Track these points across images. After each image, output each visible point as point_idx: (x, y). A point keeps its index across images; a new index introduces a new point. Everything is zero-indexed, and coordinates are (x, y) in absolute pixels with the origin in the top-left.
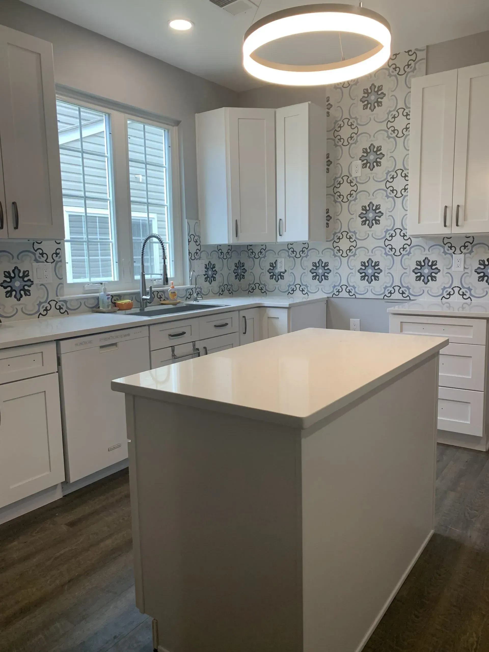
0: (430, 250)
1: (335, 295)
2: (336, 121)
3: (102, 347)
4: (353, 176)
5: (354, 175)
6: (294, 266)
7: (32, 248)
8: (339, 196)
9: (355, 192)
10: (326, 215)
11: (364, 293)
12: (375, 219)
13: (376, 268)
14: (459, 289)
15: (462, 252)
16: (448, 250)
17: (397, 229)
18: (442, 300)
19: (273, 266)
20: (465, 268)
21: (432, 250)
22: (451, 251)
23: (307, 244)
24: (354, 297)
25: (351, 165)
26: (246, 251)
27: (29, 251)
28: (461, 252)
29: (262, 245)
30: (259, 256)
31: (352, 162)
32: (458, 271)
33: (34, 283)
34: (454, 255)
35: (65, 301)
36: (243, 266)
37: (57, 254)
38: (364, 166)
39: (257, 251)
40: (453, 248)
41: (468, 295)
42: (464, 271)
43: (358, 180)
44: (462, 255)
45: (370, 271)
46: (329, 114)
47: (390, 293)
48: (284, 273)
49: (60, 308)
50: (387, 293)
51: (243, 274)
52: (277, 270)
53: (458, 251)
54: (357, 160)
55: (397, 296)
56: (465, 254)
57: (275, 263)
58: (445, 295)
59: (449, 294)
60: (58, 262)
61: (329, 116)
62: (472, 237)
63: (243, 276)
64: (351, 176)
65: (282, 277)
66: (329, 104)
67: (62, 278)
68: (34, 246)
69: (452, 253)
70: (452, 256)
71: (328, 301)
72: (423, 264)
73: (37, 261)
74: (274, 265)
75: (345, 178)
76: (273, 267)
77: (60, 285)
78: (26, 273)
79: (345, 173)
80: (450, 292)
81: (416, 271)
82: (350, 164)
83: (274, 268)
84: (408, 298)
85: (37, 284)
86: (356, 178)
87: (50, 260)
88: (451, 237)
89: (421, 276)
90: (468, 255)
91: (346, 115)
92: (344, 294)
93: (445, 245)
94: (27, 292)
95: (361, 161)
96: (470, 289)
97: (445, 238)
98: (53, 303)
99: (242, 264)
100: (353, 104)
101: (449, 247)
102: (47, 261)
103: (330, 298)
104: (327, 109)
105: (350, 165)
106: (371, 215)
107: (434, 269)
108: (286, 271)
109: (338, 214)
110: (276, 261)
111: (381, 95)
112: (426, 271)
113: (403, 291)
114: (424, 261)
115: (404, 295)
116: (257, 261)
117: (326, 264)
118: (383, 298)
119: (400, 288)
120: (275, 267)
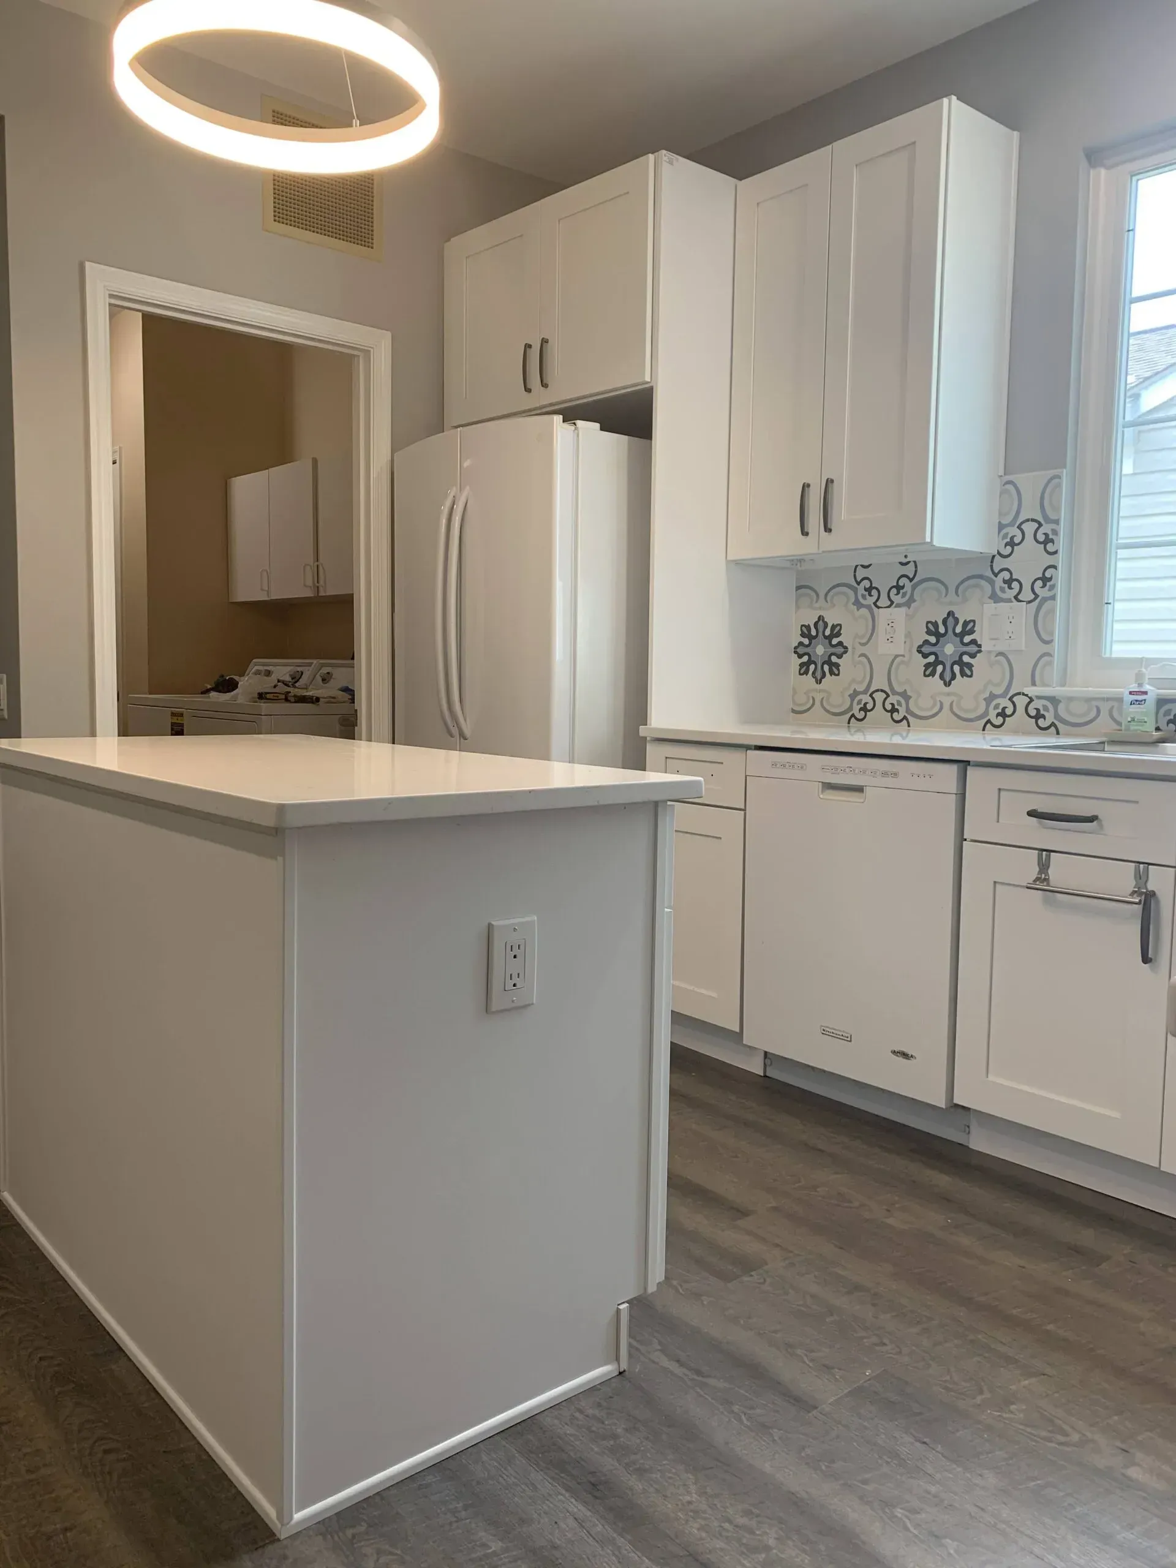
3: (829, 786)
7: (990, 568)
27: (981, 577)
33: (982, 649)
35: (1054, 700)
37: (1045, 580)
49: (1038, 716)
60: (1045, 599)
67: (1052, 640)
68: (994, 564)
73: (995, 598)
77: (1046, 658)
78: (969, 627)
85: (989, 652)
87: (1027, 595)
94: (967, 668)
98: (1021, 702)
102: (1020, 597)
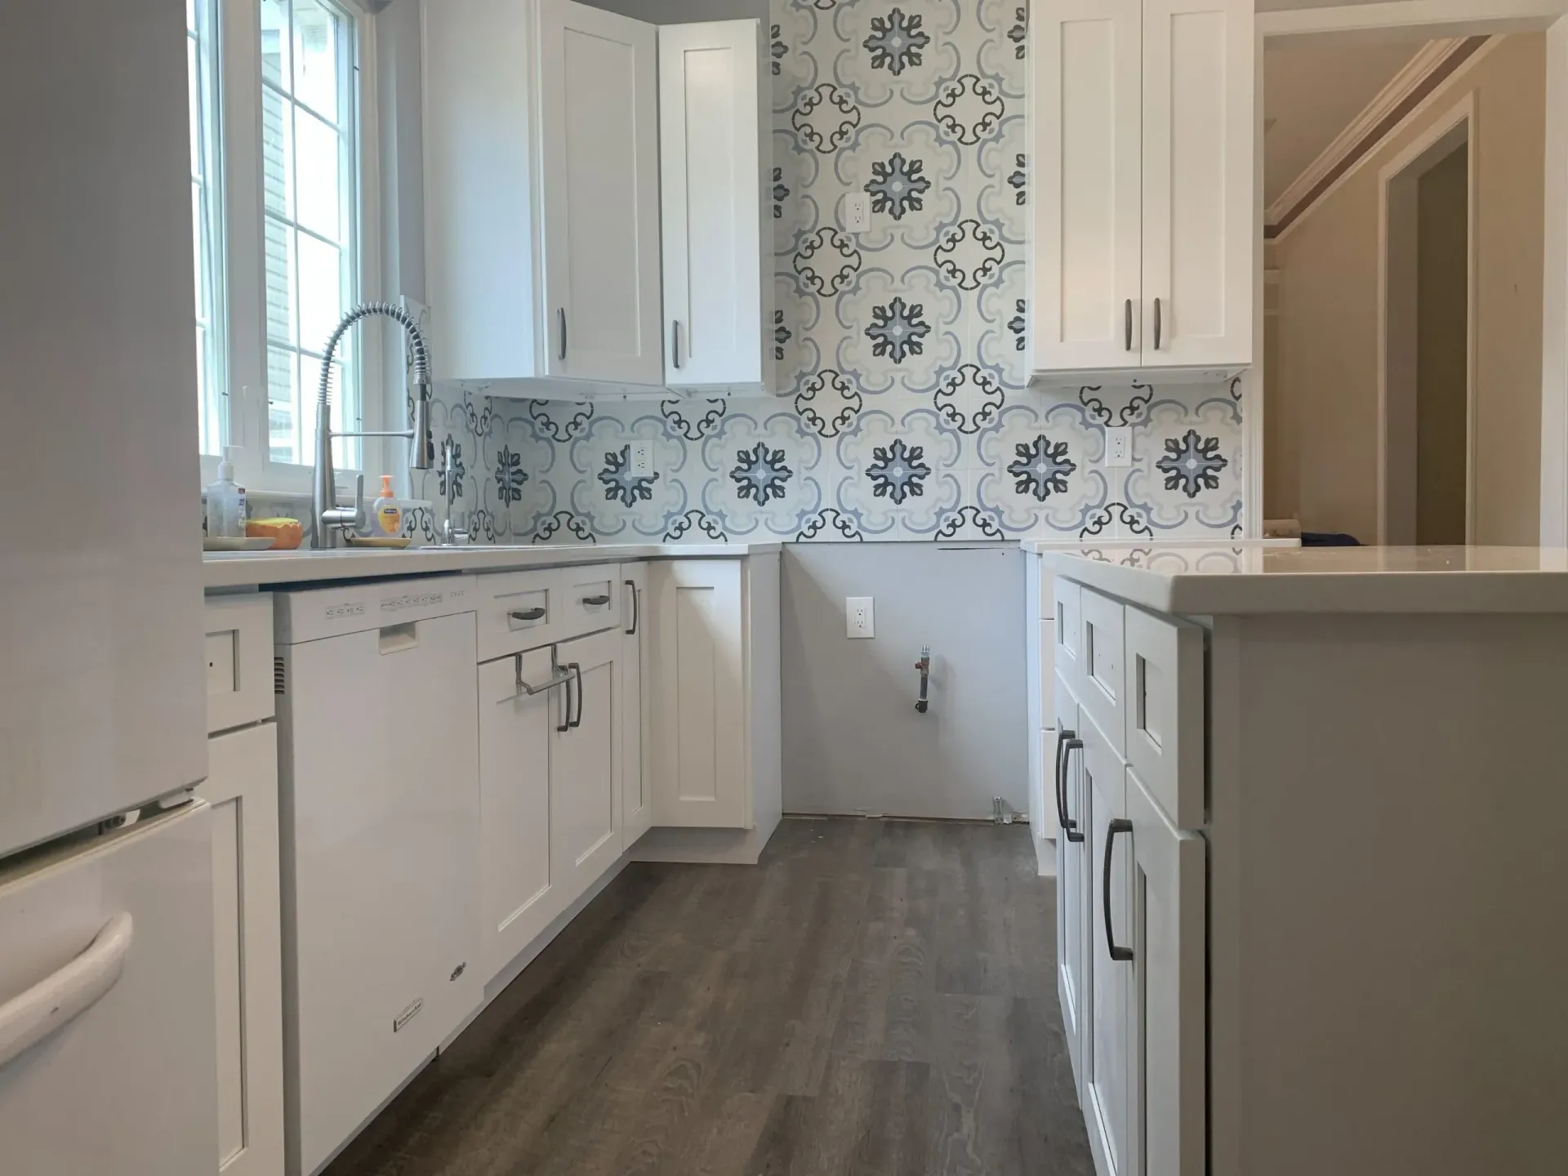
0: (1050, 418)
1: (805, 536)
2: (799, 90)
4: (847, 231)
5: (850, 227)
6: (683, 463)
8: (812, 279)
9: (856, 270)
10: (775, 327)
11: (885, 527)
12: (909, 342)
13: (915, 463)
14: (1122, 509)
15: (1126, 423)
16: (1093, 417)
17: (967, 365)
18: (1081, 536)
19: (616, 462)
20: (1133, 459)
21: (1054, 418)
22: (1100, 421)
23: (720, 402)
24: (857, 538)
25: (841, 202)
26: (526, 421)
28: (1123, 422)
29: (578, 404)
30: (569, 435)
31: (843, 196)
32: (1118, 467)
34: (1106, 429)
36: (517, 463)
38: (878, 206)
39: (562, 419)
40: (1105, 413)
41: (1143, 522)
42: (1132, 464)
43: (862, 241)
44: (1128, 429)
45: (898, 472)
46: (778, 69)
47: (953, 525)
48: (650, 481)
50: (943, 527)
51: (514, 485)
52: (628, 473)
53: (1116, 420)
54: (858, 191)
55: (969, 532)
56: (1133, 425)
57: (623, 453)
58: (1089, 524)
59: (1099, 522)
61: (778, 74)
62: (1148, 389)
63: (517, 491)
64: (843, 229)
65: (646, 493)
66: (779, 44)
69: (1104, 425)
70: (1103, 433)
71: (783, 554)
72: (1033, 451)
74: (620, 460)
75: (827, 235)
76: (618, 465)
79: (827, 220)
80: (1100, 518)
81: (1016, 469)
82: (840, 199)
83: (620, 468)
84: (998, 537)
86: (857, 235)
88: (1099, 388)
89: (1030, 480)
90: (1139, 429)
91: (826, 76)
92: (829, 533)
93: (1086, 404)
95: (869, 193)
96: (1147, 509)
97: (1086, 390)
99: (513, 456)
100: (843, 52)
101: (1095, 410)
103: (789, 547)
104: (774, 54)
105: (838, 203)
106: (898, 331)
107: (1060, 464)
108: (656, 474)
109: (809, 325)
110: (627, 447)
111: (918, 38)
112: (1042, 468)
113: (984, 520)
114: (1035, 444)
115: (988, 529)
116: (563, 449)
117: (779, 456)
118: (933, 539)
119: (978, 512)
120: (622, 465)
